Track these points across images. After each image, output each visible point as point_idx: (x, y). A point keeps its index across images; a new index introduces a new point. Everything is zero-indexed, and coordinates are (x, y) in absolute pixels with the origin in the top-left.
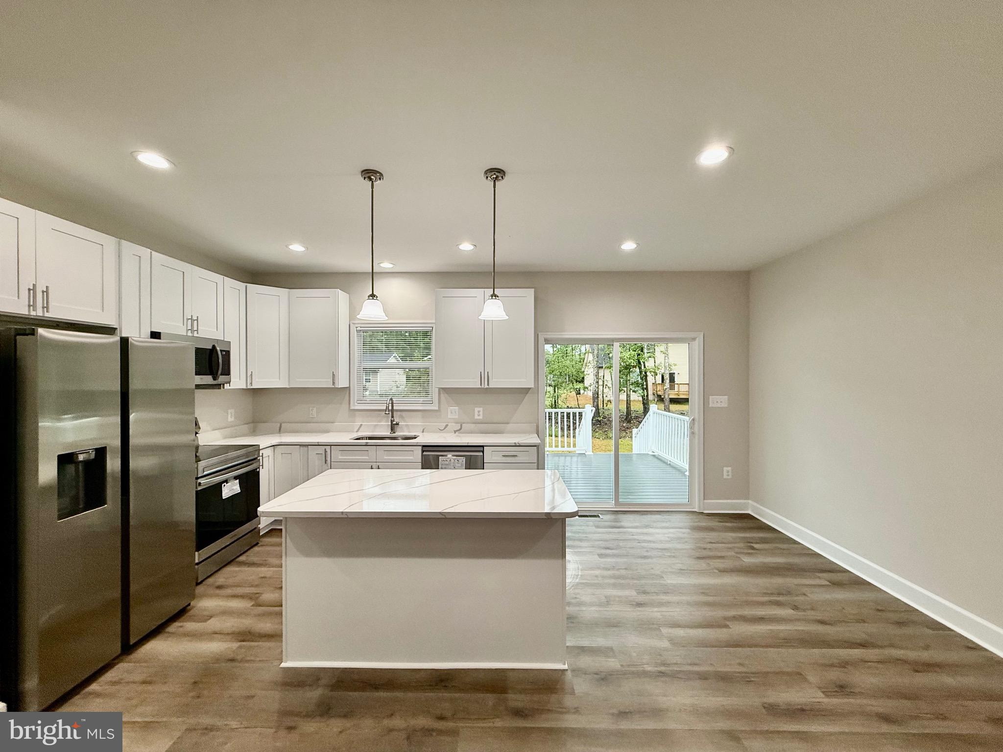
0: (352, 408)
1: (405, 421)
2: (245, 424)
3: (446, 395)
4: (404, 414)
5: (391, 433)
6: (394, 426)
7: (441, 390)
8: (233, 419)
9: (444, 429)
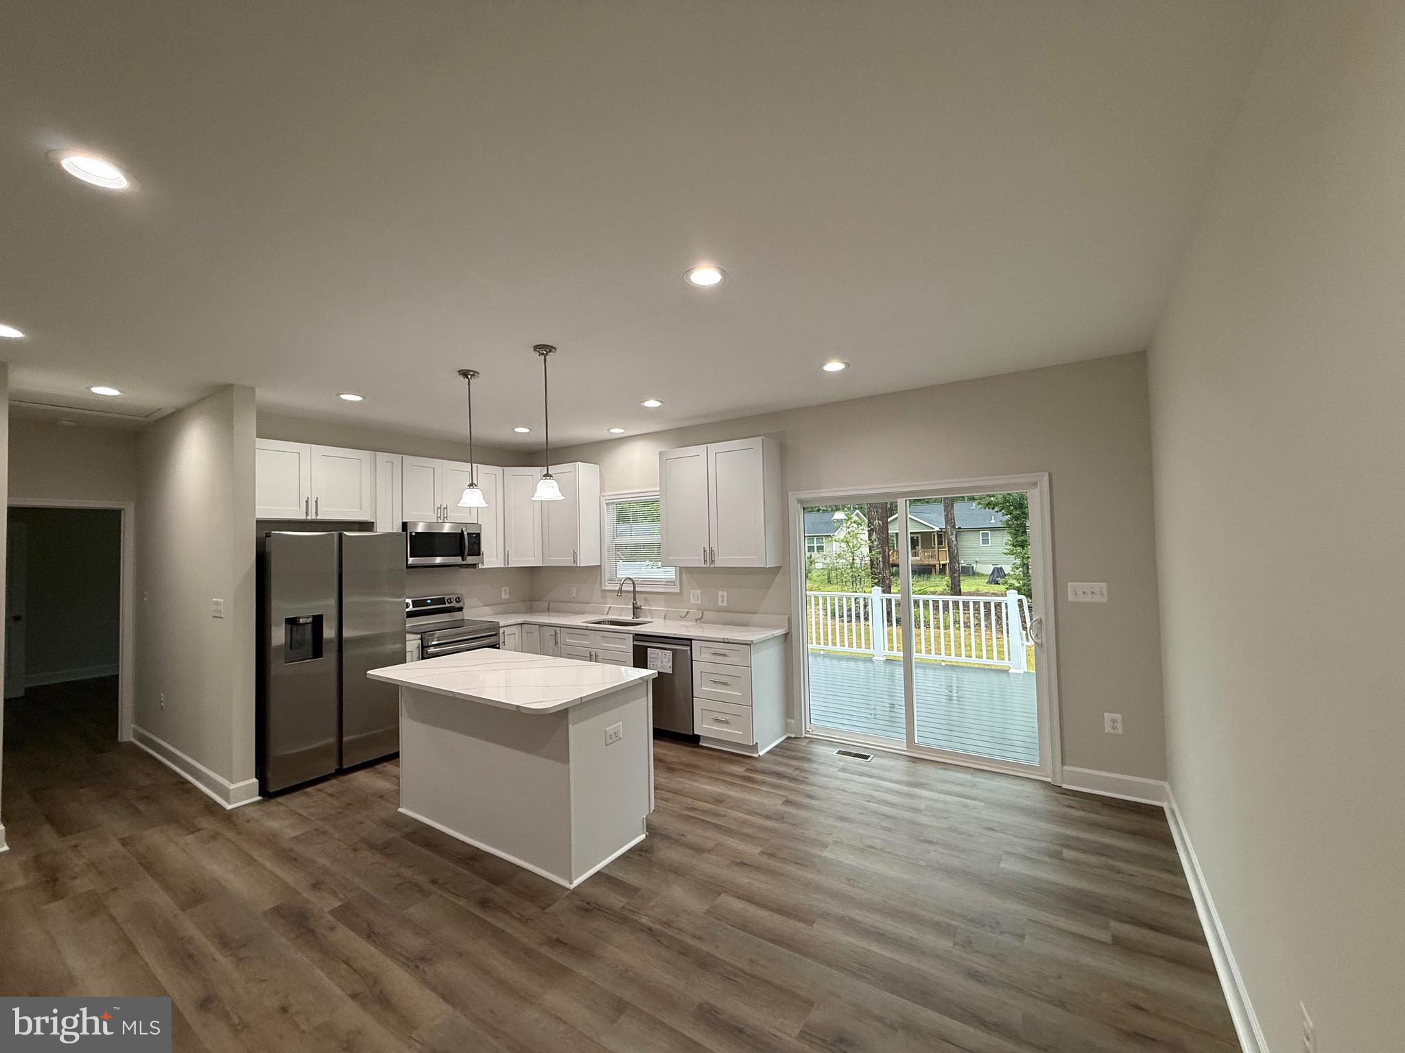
0: (603, 588)
1: (650, 606)
2: (522, 601)
3: (688, 575)
4: (648, 596)
5: (633, 618)
6: (636, 610)
7: (684, 571)
8: (507, 597)
9: (686, 616)
